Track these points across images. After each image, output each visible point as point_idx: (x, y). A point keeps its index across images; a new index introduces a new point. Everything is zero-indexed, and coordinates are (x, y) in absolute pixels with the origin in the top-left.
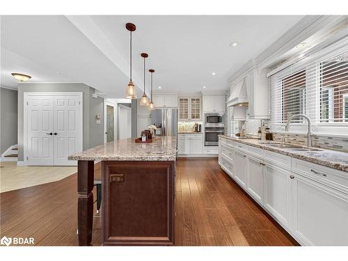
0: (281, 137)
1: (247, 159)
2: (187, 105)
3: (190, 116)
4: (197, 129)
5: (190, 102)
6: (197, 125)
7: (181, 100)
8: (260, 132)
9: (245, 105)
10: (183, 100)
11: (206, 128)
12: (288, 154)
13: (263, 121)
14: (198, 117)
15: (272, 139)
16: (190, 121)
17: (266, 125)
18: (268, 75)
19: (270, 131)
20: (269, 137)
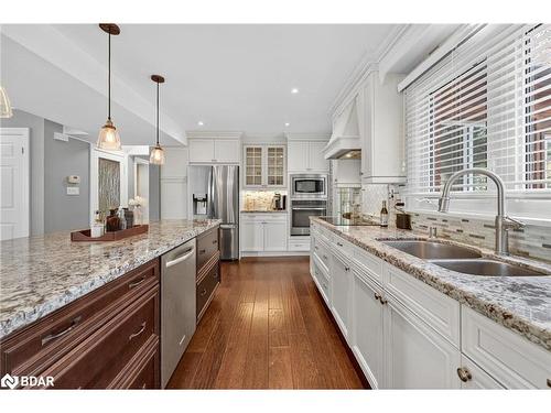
0: (430, 223)
1: (350, 275)
2: (261, 159)
3: (265, 180)
4: (279, 205)
5: (265, 153)
6: (278, 196)
7: (248, 149)
8: (384, 211)
9: (357, 154)
10: (252, 151)
11: (295, 203)
12: (449, 290)
13: (392, 188)
14: (280, 182)
15: (408, 227)
16: (265, 188)
17: (397, 197)
18: (401, 86)
19: (406, 210)
20: (404, 222)
